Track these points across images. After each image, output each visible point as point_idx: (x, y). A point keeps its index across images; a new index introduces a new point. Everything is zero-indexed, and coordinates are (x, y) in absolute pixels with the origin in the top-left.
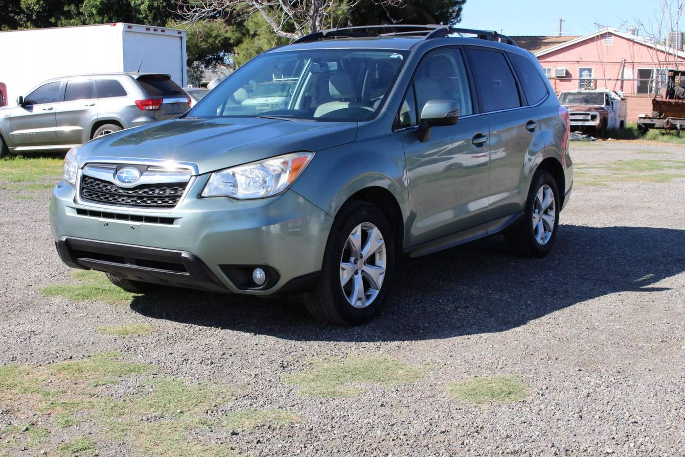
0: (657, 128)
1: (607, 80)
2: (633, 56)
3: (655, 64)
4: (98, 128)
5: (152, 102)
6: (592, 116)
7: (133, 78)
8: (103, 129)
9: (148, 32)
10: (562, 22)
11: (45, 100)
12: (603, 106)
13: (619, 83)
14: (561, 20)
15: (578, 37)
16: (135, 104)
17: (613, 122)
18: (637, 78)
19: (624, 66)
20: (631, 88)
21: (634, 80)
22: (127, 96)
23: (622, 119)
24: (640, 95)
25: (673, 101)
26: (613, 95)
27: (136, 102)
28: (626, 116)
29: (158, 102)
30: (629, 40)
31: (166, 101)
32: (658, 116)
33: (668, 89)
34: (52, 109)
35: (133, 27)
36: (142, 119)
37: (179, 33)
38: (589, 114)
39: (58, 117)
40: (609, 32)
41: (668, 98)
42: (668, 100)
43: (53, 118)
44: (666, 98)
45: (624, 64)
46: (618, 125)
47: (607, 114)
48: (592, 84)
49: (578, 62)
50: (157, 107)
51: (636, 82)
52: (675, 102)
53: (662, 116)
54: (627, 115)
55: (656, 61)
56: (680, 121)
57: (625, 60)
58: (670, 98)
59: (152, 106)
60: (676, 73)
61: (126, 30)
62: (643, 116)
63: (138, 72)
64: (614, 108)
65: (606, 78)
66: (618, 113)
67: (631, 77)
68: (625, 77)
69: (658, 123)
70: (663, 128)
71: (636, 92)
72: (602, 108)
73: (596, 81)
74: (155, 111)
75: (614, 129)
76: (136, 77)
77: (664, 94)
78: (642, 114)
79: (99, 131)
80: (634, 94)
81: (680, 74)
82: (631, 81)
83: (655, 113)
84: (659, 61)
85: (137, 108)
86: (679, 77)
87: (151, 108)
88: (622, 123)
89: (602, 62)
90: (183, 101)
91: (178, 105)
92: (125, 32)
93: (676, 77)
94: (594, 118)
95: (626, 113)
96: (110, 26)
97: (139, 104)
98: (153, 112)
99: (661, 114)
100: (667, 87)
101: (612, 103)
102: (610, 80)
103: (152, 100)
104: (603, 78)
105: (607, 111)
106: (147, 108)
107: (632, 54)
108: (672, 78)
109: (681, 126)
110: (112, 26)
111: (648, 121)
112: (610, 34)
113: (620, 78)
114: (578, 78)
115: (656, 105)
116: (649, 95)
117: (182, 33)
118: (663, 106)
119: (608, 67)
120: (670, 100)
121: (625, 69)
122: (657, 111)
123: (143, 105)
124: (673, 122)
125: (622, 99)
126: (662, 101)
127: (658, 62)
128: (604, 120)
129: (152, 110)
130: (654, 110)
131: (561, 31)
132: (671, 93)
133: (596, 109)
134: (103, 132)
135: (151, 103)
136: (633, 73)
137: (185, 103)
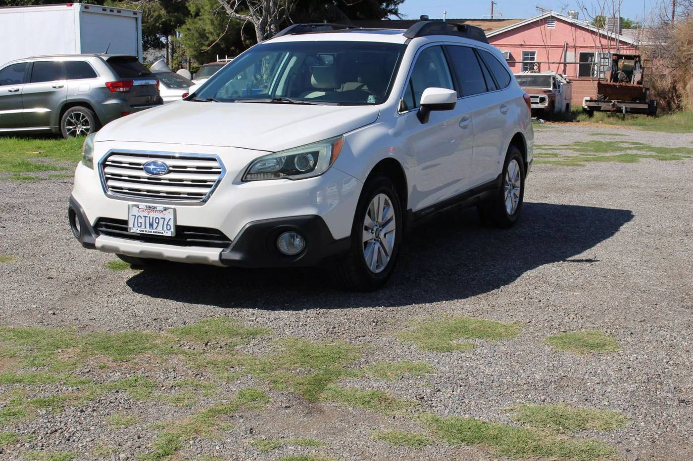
0: (603, 111)
1: (550, 63)
2: (575, 40)
3: (598, 48)
4: (67, 109)
5: (123, 84)
6: (541, 98)
7: (102, 60)
8: (72, 111)
9: (104, 12)
10: (494, 4)
11: (9, 81)
12: (551, 89)
13: (562, 66)
14: (493, 3)
15: (521, 20)
16: (105, 86)
17: (560, 105)
18: (579, 61)
19: (567, 50)
20: (573, 71)
21: (576, 63)
22: (97, 78)
23: (568, 102)
24: (583, 78)
25: (618, 84)
26: (559, 78)
27: (107, 84)
28: (571, 99)
29: (129, 84)
30: (572, 25)
31: (136, 83)
32: (602, 99)
33: (612, 72)
34: (18, 90)
35: (90, 8)
36: (113, 102)
37: (135, 13)
38: (537, 97)
39: (24, 99)
40: (552, 16)
41: (612, 81)
42: (612, 83)
43: (19, 99)
44: (610, 82)
45: (566, 47)
46: (564, 108)
47: (555, 97)
48: (535, 68)
49: (522, 45)
50: (128, 89)
51: (578, 66)
52: (620, 85)
53: (606, 99)
54: (572, 97)
55: (598, 45)
56: (625, 104)
57: (567, 44)
58: (614, 82)
59: (123, 87)
60: (620, 57)
61: (83, 10)
62: (588, 98)
63: (106, 53)
64: (561, 91)
65: (550, 62)
66: (564, 96)
67: (573, 61)
68: (568, 61)
69: (603, 106)
70: (609, 111)
71: (578, 76)
72: (550, 91)
73: (539, 64)
74: (126, 93)
75: (560, 111)
76: (105, 58)
77: (608, 77)
78: (587, 96)
79: (69, 113)
80: (576, 77)
81: (624, 58)
82: (573, 65)
83: (600, 96)
84: (602, 45)
85: (108, 90)
86: (623, 61)
87: (121, 89)
88: (568, 105)
89: (546, 46)
90: (152, 84)
91: (147, 87)
92: (82, 12)
93: (620, 60)
94: (542, 100)
95: (571, 96)
96: (66, 6)
97: (109, 86)
98: (123, 94)
99: (605, 97)
100: (611, 71)
101: (559, 86)
102: (553, 63)
103: (123, 82)
104: (547, 61)
105: (554, 94)
106: (118, 90)
107: (574, 38)
108: (615, 62)
109: (626, 108)
110: (68, 6)
111: (593, 104)
112: (553, 18)
113: (562, 61)
114: (521, 61)
115: (602, 88)
116: (592, 78)
117: (138, 14)
118: (607, 89)
119: (551, 51)
120: (614, 83)
121: (567, 52)
122: (601, 94)
123: (114, 87)
124: (619, 105)
125: (568, 82)
126: (607, 85)
127: (600, 45)
128: (552, 103)
129: (123, 92)
130: (599, 93)
131: (492, 14)
132: (614, 77)
133: (545, 92)
134: (73, 114)
135: (121, 84)
136: (575, 57)
137: (153, 85)
